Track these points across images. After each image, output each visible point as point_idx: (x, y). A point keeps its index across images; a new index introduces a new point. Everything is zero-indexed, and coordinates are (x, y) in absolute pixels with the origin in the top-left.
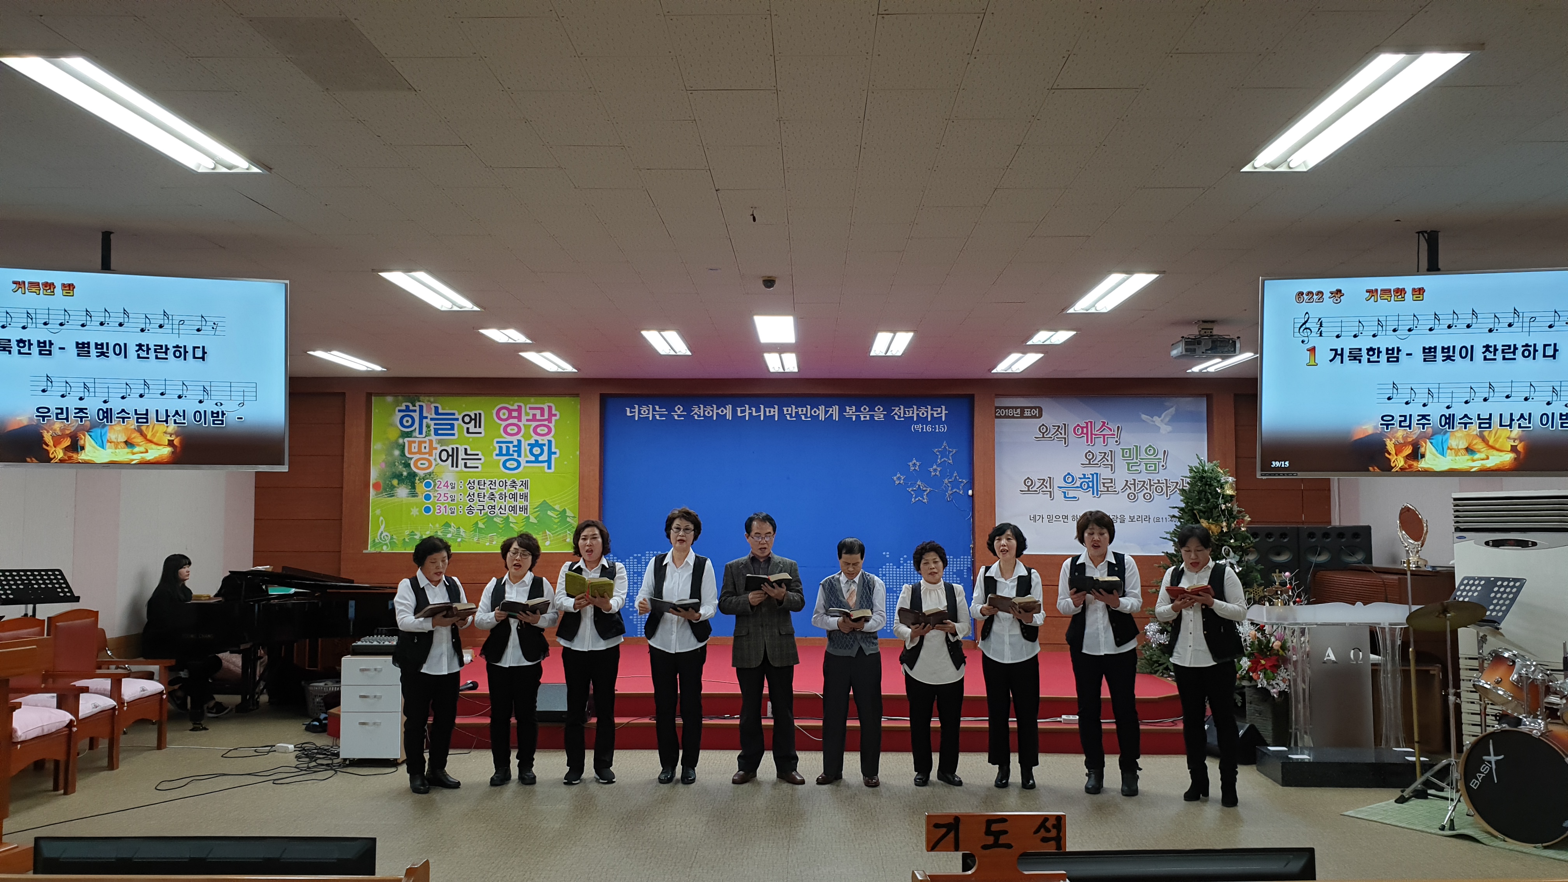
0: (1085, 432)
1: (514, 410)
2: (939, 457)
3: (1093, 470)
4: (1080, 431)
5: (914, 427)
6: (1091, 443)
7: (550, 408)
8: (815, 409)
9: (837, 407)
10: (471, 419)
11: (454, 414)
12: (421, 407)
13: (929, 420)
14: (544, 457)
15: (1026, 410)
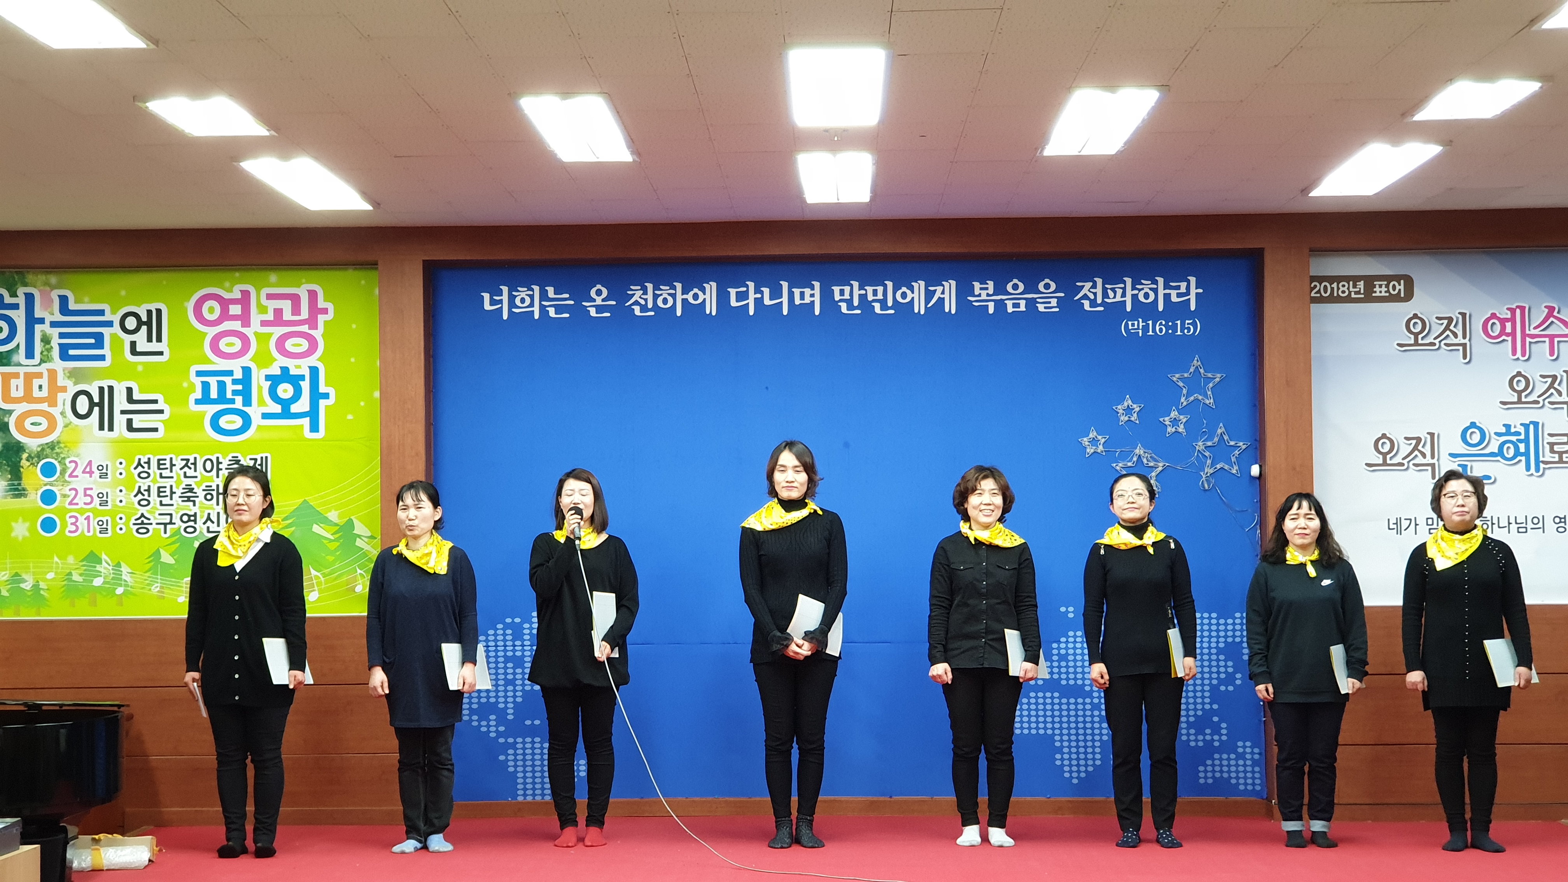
0: (1509, 329)
1: (234, 301)
2: (1185, 391)
3: (1528, 415)
4: (1498, 328)
5: (1126, 325)
6: (1523, 355)
7: (313, 295)
8: (904, 289)
9: (953, 283)
10: (140, 323)
11: (101, 313)
12: (30, 298)
13: (1161, 308)
14: (302, 405)
15: (1375, 283)
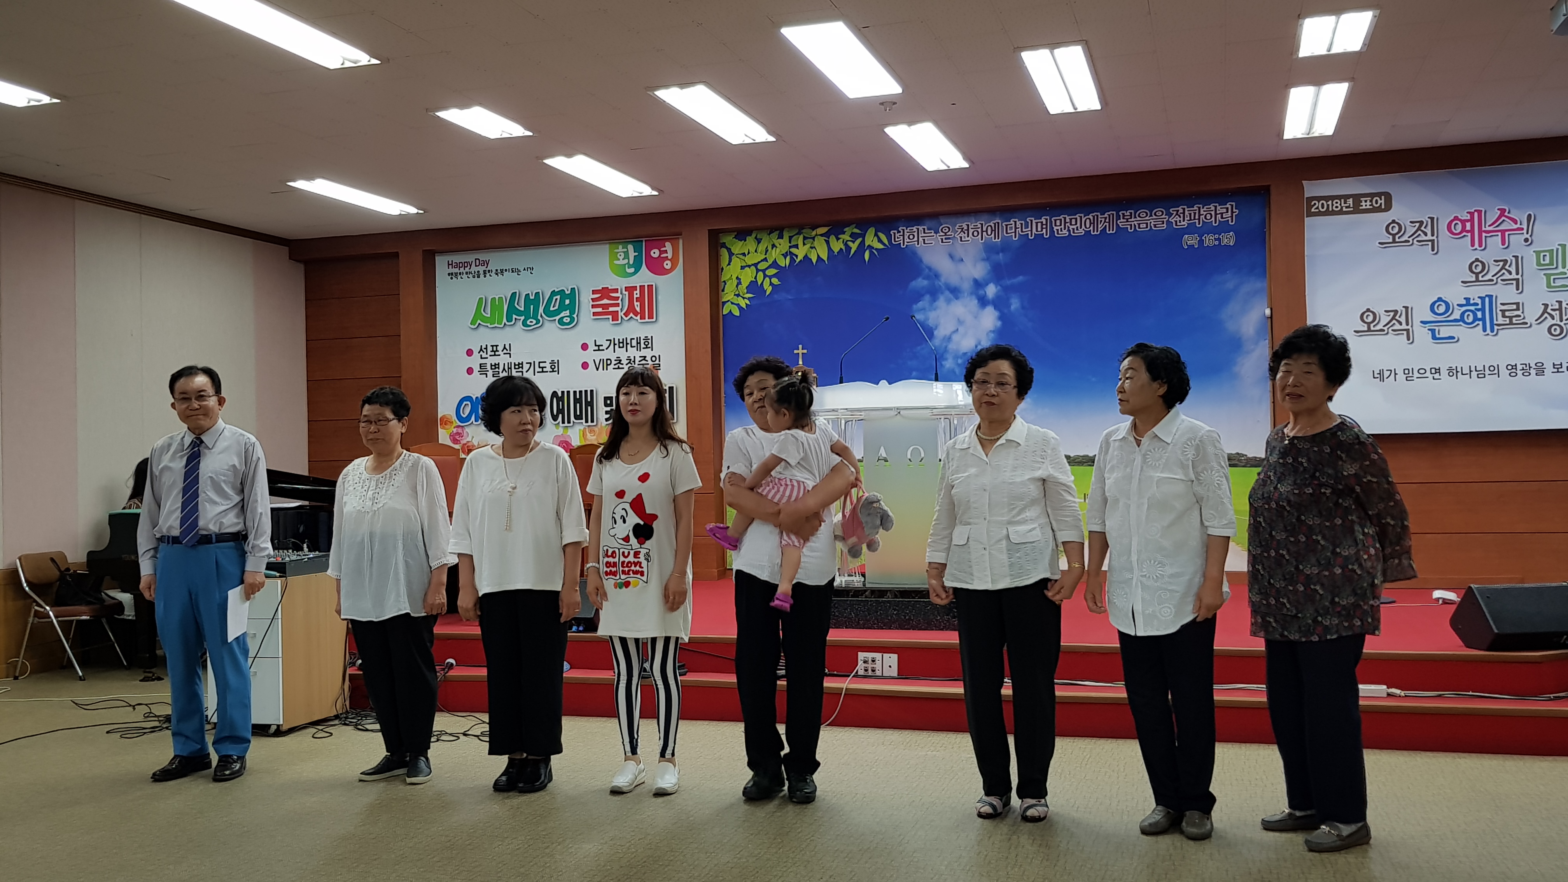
0: (1468, 227)
3: (1484, 291)
4: (1459, 227)
6: (1480, 246)
15: (1362, 199)
